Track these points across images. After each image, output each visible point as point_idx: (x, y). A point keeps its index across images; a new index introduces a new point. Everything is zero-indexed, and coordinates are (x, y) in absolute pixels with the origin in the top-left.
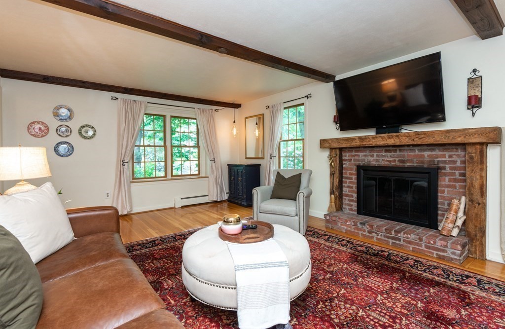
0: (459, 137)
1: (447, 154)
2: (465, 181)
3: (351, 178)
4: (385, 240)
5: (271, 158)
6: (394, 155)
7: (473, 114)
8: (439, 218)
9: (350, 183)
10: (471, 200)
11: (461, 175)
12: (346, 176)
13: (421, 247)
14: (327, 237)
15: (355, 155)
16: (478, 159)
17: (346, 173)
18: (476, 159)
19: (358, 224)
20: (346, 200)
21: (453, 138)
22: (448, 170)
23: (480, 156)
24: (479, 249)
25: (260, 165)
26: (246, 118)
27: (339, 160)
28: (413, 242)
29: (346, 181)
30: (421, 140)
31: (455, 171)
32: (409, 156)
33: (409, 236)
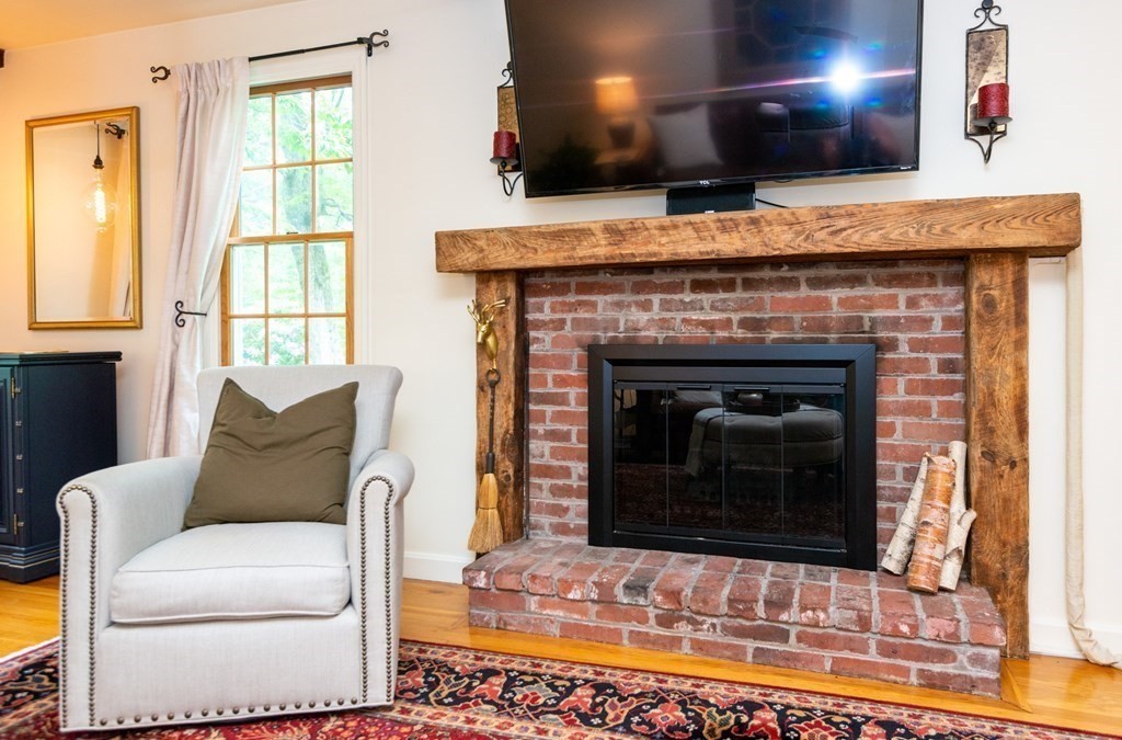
0: (964, 227)
1: (902, 294)
2: (965, 387)
3: (561, 400)
4: (728, 647)
5: (179, 322)
6: (724, 301)
7: (987, 156)
8: (882, 525)
9: (558, 417)
10: (990, 455)
11: (947, 366)
12: (540, 390)
13: (865, 652)
14: (497, 683)
15: (580, 303)
16: (1007, 307)
17: (545, 380)
18: (1001, 308)
19: (619, 592)
20: (541, 492)
21: (944, 231)
22: (904, 351)
23: (1016, 297)
24: (1012, 624)
25: (117, 356)
26: (31, 126)
27: (517, 325)
28: (834, 637)
29: (543, 413)
30: (838, 240)
31: (928, 355)
32: (776, 303)
33: (822, 616)
